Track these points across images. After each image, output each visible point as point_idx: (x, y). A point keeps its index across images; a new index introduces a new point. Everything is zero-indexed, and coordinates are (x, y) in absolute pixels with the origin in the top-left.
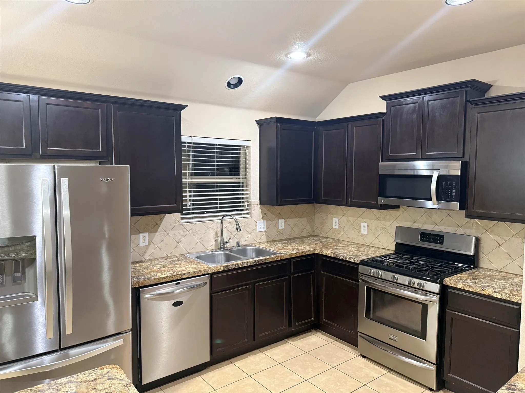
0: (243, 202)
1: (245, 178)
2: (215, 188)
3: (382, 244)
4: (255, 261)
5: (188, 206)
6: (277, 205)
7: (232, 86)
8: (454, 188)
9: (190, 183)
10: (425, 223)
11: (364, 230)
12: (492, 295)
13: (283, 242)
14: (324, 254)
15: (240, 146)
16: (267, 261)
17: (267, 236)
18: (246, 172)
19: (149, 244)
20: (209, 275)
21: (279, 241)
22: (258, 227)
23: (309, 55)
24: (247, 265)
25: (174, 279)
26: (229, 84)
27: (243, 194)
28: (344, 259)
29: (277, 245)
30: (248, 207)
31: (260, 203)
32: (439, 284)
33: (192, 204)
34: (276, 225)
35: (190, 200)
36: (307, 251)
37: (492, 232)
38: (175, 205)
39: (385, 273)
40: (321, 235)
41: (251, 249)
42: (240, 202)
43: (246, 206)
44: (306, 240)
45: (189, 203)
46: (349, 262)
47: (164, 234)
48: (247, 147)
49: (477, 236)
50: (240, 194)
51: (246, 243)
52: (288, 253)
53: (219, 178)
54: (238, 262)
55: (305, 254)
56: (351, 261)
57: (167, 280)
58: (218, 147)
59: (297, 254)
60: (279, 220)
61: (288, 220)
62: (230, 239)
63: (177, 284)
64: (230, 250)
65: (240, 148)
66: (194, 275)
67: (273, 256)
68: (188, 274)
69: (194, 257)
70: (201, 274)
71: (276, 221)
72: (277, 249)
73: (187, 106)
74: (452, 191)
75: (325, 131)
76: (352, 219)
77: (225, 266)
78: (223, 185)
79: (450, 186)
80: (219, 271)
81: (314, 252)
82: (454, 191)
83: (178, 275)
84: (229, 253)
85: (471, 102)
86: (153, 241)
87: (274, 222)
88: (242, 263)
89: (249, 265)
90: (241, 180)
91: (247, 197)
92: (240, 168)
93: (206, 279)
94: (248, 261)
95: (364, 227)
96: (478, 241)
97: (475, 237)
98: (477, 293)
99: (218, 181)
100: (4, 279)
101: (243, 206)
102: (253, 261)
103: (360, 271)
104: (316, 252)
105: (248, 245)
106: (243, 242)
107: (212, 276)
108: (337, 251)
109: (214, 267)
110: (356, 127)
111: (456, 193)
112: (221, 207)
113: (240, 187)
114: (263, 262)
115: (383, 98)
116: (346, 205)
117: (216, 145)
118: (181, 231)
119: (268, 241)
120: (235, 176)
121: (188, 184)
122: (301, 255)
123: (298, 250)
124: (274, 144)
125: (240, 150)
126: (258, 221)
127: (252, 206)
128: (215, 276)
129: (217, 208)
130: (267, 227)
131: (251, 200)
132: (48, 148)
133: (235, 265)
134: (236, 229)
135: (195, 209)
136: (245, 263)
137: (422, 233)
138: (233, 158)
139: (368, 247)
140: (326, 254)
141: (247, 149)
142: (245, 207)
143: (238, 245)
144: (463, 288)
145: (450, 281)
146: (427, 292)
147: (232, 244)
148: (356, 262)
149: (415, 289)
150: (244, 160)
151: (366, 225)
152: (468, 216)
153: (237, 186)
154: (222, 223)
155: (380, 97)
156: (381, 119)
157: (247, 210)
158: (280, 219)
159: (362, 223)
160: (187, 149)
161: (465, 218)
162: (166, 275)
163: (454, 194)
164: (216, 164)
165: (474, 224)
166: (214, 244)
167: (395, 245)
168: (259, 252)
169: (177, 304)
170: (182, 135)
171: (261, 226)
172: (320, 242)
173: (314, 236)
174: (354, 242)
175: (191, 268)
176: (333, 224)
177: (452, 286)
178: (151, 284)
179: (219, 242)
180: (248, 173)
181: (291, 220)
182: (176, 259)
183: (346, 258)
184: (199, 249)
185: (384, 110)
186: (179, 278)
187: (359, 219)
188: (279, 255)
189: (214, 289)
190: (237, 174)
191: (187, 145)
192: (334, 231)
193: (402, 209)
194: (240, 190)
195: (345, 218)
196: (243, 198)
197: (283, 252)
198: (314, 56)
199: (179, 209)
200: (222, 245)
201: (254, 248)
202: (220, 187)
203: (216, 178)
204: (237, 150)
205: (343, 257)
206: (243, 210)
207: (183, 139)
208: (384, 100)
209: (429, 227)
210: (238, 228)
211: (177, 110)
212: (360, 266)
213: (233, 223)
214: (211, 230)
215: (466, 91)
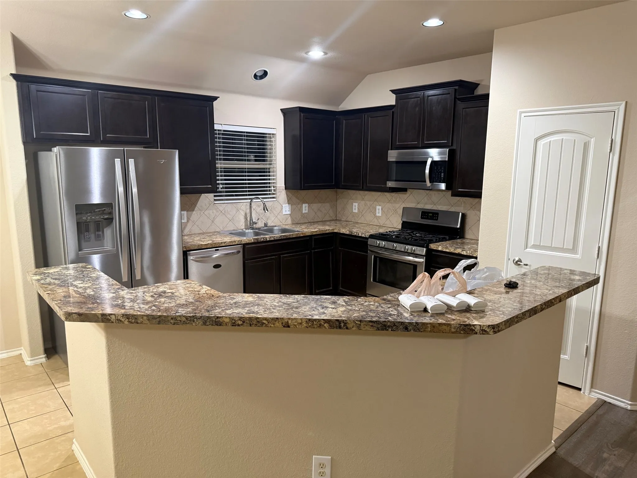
0: (269, 187)
1: (271, 165)
2: (244, 173)
3: (393, 224)
4: (281, 236)
5: (220, 189)
6: (301, 189)
7: (258, 77)
8: (443, 172)
9: (221, 168)
10: (426, 204)
11: (379, 213)
12: (461, 253)
13: (307, 224)
14: (341, 232)
15: (266, 134)
16: (291, 237)
17: (293, 220)
18: (272, 159)
19: (188, 221)
20: (242, 245)
21: (303, 224)
22: (284, 210)
23: (326, 53)
24: (274, 239)
25: (214, 246)
26: (255, 76)
27: (269, 179)
28: (357, 235)
29: (301, 226)
30: (274, 191)
31: (286, 189)
32: (425, 248)
33: (224, 187)
34: (301, 210)
35: (222, 184)
36: (327, 230)
37: (475, 208)
38: (210, 186)
39: (387, 243)
40: (343, 220)
41: (277, 229)
42: (267, 187)
43: (273, 191)
44: (328, 223)
45: (221, 186)
46: (361, 237)
47: (200, 213)
48: (273, 134)
49: (463, 212)
50: (267, 179)
51: (272, 224)
52: (309, 231)
53: (248, 164)
54: (266, 236)
55: (325, 233)
56: (362, 236)
57: (208, 247)
58: (245, 134)
59: (318, 232)
60: (303, 205)
61: (312, 204)
62: (258, 219)
63: (216, 250)
64: (259, 229)
65: (266, 135)
66: (229, 244)
67: (296, 233)
68: (225, 243)
69: (227, 233)
70: (236, 244)
71: (300, 205)
72: (301, 229)
73: (219, 97)
74: (441, 174)
75: (345, 120)
76: (368, 203)
77: (255, 239)
78: (251, 171)
79: (440, 170)
80: (250, 242)
81: (333, 231)
82: (442, 174)
83: (216, 244)
84: (258, 231)
85: (459, 99)
86: (191, 219)
87: (299, 206)
88: (269, 237)
89: (275, 239)
90: (268, 166)
91: (273, 183)
92: (267, 155)
93: (240, 248)
94: (274, 235)
95: (379, 210)
96: (464, 216)
97: (461, 213)
98: (451, 252)
99: (247, 166)
100: (90, 236)
101: (270, 191)
102: (279, 236)
103: (369, 243)
104: (335, 231)
105: (275, 226)
106: (270, 224)
107: (244, 245)
108: (353, 229)
109: (245, 239)
110: (371, 117)
111: (444, 176)
112: (249, 191)
113: (267, 173)
114: (288, 237)
115: (393, 91)
116: (362, 189)
117: (244, 132)
118: (214, 211)
119: (293, 224)
120: (261, 162)
121: (219, 168)
122: (321, 233)
123: (319, 229)
124: (297, 132)
125: (266, 137)
126: (284, 205)
127: (277, 191)
128: (247, 246)
129: (246, 191)
130: (292, 210)
131: (277, 185)
132: (107, 135)
133: (264, 238)
134: (264, 210)
135: (226, 192)
136: (272, 237)
137: (422, 212)
138: (259, 145)
139: (380, 227)
140: (343, 232)
141: (273, 137)
142: (271, 192)
143: (266, 225)
144: (442, 250)
145: (433, 246)
146: (417, 256)
147: (260, 224)
148: (367, 237)
149: (408, 254)
150: (270, 147)
151: (380, 208)
152: (453, 195)
153: (264, 172)
154: (251, 204)
155: (390, 90)
156: (391, 111)
157: (273, 194)
158: (304, 203)
159: (377, 207)
160: (218, 136)
161: (451, 196)
162: (207, 243)
163: (442, 176)
164: (244, 151)
165: (462, 202)
166: (244, 224)
167: (402, 223)
168: (284, 231)
169: (217, 266)
170: (215, 123)
171: (286, 209)
172: (340, 224)
173: (336, 220)
174: (370, 224)
175: (227, 239)
176: (353, 208)
177: (435, 249)
178: (195, 248)
179: (249, 223)
180: (274, 160)
181: (314, 204)
182: (211, 234)
183: (359, 234)
184: (231, 228)
185: (393, 103)
186: (217, 246)
187: (375, 203)
188: (302, 232)
189: (246, 257)
190: (264, 161)
191: (217, 132)
192: (354, 215)
193: (409, 191)
194: (267, 176)
195: (363, 202)
196: (269, 183)
197: (306, 230)
198: (330, 54)
199: (214, 190)
200: (251, 225)
201: (280, 228)
202: (249, 172)
203: (244, 164)
204: (264, 137)
205: (357, 233)
206: (270, 194)
207: (216, 127)
208: (394, 93)
209: (429, 207)
210: (265, 208)
211: (210, 101)
212: (369, 239)
213: (260, 206)
214: (241, 211)
215: (455, 90)
